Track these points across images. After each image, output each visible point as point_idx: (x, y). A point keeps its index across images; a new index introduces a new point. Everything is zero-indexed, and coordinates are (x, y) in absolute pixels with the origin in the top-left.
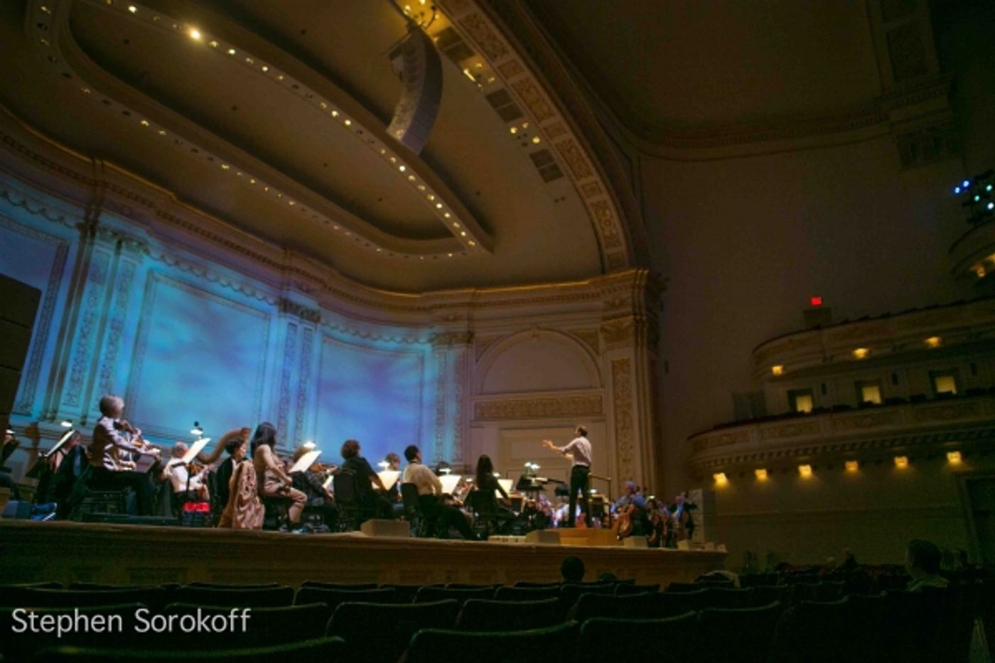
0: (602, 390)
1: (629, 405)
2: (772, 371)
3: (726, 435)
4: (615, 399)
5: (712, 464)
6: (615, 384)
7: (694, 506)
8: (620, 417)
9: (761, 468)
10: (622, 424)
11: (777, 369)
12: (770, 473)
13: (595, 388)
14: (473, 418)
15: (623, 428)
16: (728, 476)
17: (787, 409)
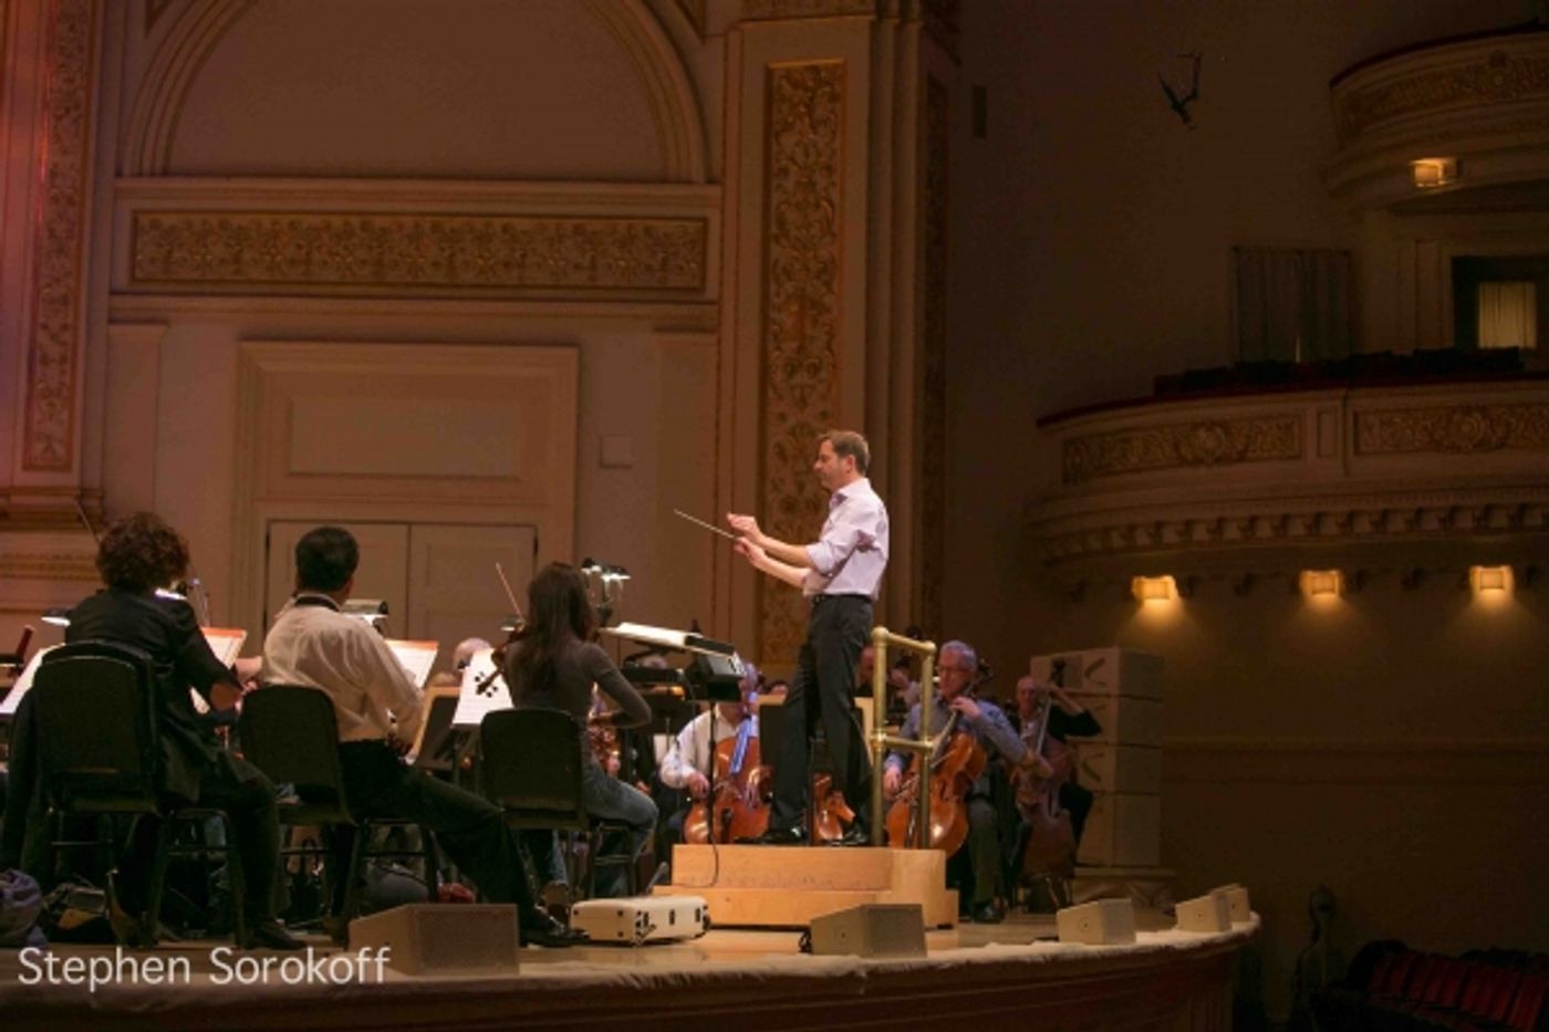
0: (715, 191)
1: (829, 271)
2: (1410, 170)
3: (1211, 425)
4: (766, 240)
5: (1142, 539)
6: (770, 174)
7: (1086, 725)
8: (786, 319)
9: (1321, 565)
10: (790, 346)
11: (1430, 169)
12: (1354, 585)
13: (689, 182)
14: (122, 281)
15: (792, 369)
16: (1186, 588)
17: (1441, 336)
